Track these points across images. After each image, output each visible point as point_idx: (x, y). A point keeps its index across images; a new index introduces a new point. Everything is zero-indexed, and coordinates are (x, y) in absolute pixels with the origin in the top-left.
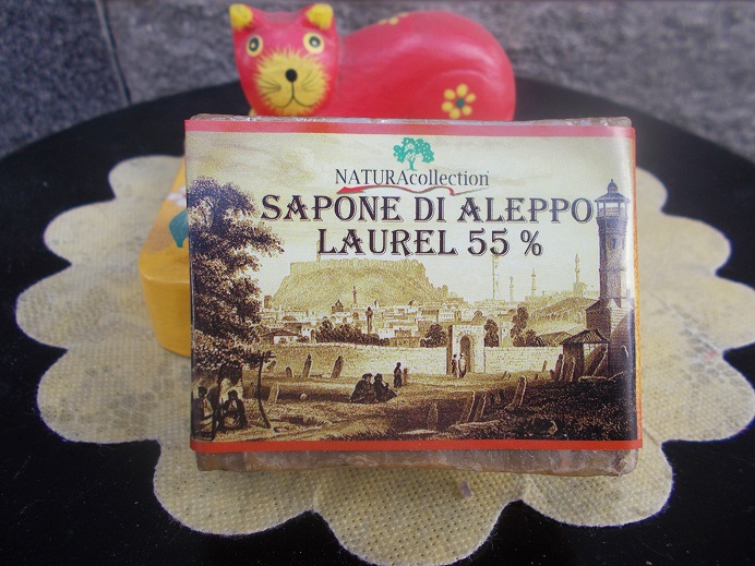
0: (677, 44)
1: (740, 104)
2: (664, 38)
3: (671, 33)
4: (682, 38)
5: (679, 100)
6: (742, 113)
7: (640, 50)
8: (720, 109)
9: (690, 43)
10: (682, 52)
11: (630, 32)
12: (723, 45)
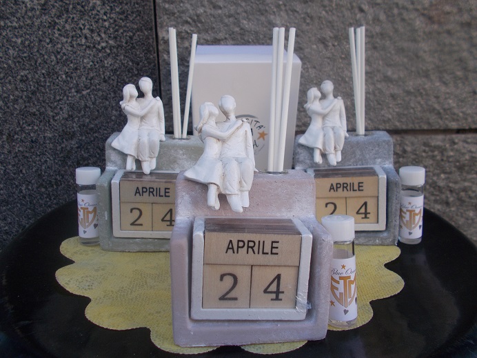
0: (430, 153)
1: (465, 180)
2: (424, 151)
3: (427, 149)
4: (433, 151)
5: (435, 178)
6: (466, 184)
7: (413, 157)
8: (456, 183)
9: (436, 153)
10: (433, 157)
11: (409, 149)
12: (452, 154)
